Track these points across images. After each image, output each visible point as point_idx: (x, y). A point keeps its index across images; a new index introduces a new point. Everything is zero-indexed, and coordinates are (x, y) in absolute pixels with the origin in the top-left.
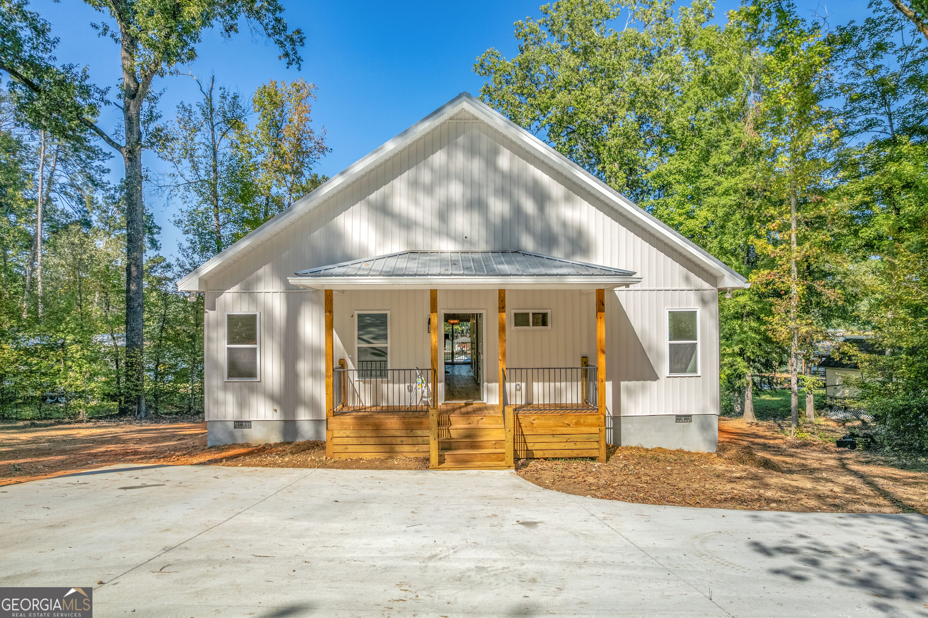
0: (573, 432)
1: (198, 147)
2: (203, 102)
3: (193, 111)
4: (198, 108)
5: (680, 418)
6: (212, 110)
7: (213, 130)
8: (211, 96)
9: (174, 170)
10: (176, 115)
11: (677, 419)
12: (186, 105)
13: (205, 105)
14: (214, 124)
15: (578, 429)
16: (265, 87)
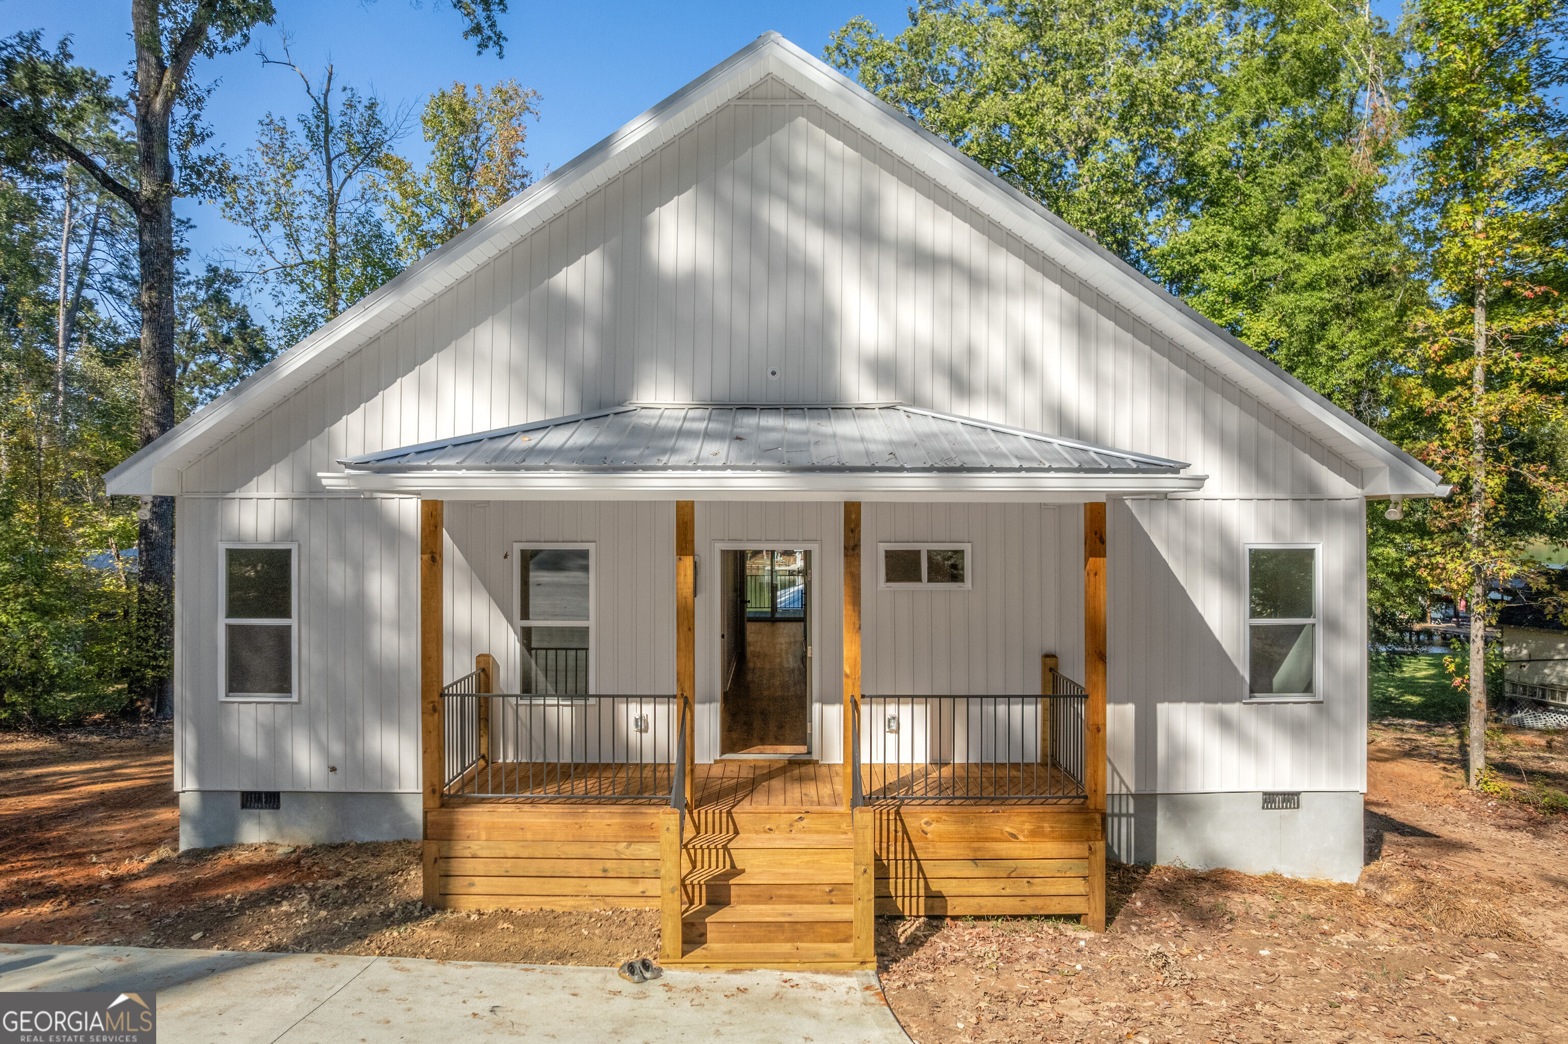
0: (1025, 854)
1: (298, 199)
2: (309, 114)
3: (289, 129)
4: (301, 125)
5: (1270, 799)
6: (328, 130)
7: (329, 170)
8: (326, 103)
9: (255, 243)
10: (257, 137)
11: (1265, 801)
12: (276, 118)
13: (313, 121)
14: (332, 156)
15: (1038, 846)
16: (443, 95)
